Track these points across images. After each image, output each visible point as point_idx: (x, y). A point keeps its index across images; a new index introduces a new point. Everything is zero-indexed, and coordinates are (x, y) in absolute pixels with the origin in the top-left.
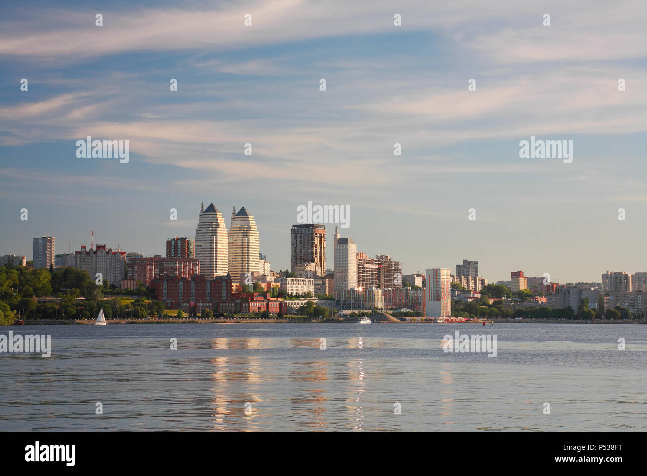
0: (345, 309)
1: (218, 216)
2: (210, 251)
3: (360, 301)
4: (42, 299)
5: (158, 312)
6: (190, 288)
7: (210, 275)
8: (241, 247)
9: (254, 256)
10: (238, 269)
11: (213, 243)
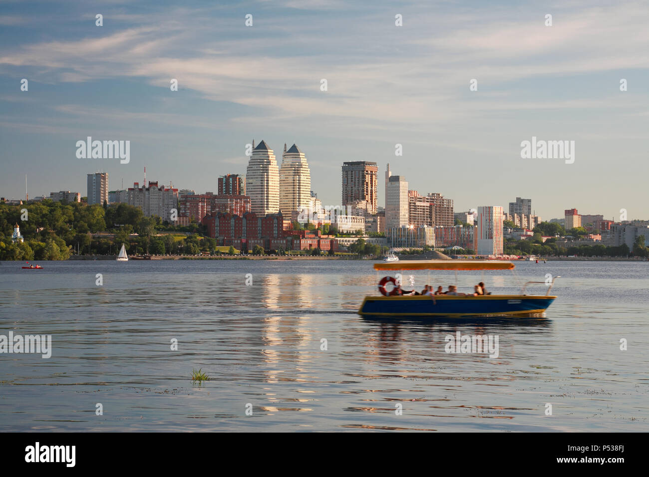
0: (396, 247)
1: (269, 153)
2: (261, 188)
3: (412, 238)
4: (97, 234)
5: (210, 248)
6: (242, 226)
7: (261, 212)
8: (292, 184)
9: (305, 194)
10: (289, 206)
11: (264, 180)
